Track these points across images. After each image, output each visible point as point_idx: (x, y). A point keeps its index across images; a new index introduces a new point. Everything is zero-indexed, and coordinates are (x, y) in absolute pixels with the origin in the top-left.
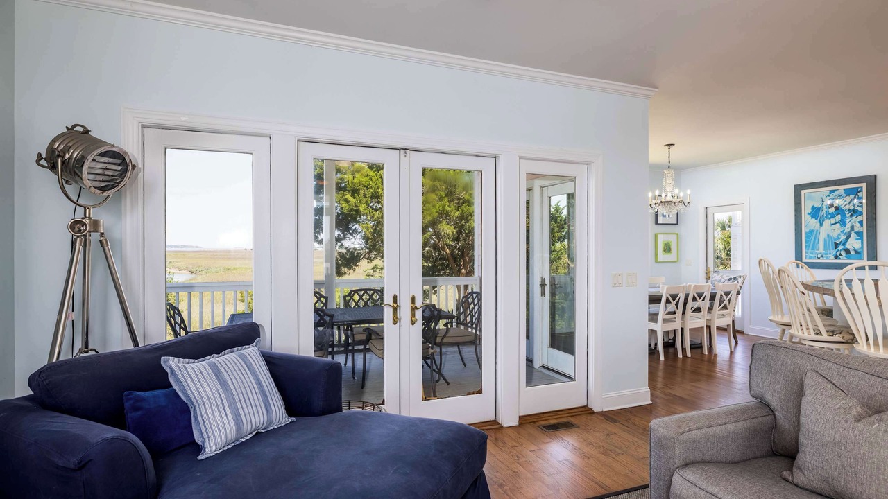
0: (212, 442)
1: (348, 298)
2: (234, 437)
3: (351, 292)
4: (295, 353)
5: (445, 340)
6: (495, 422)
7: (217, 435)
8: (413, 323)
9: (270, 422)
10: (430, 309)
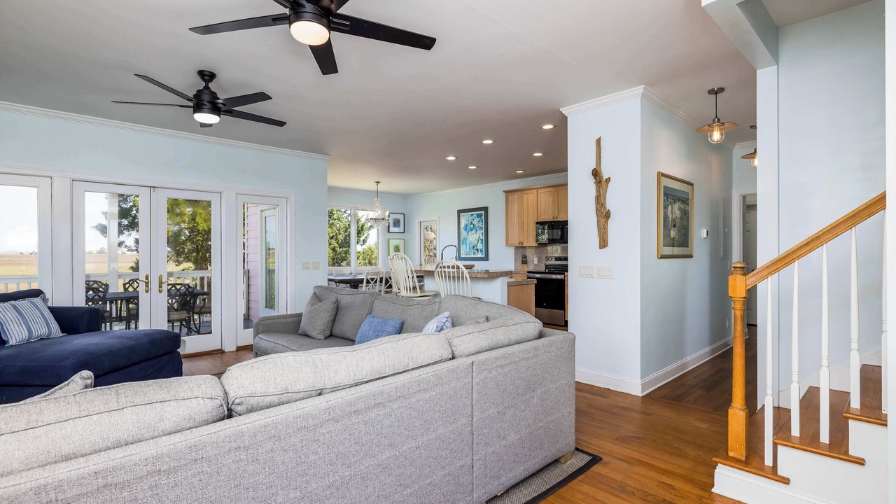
0: (14, 339)
1: (127, 286)
2: (27, 338)
3: (130, 281)
4: (70, 305)
5: (203, 310)
6: (221, 350)
7: (17, 336)
8: (160, 291)
9: (50, 333)
10: (185, 287)
